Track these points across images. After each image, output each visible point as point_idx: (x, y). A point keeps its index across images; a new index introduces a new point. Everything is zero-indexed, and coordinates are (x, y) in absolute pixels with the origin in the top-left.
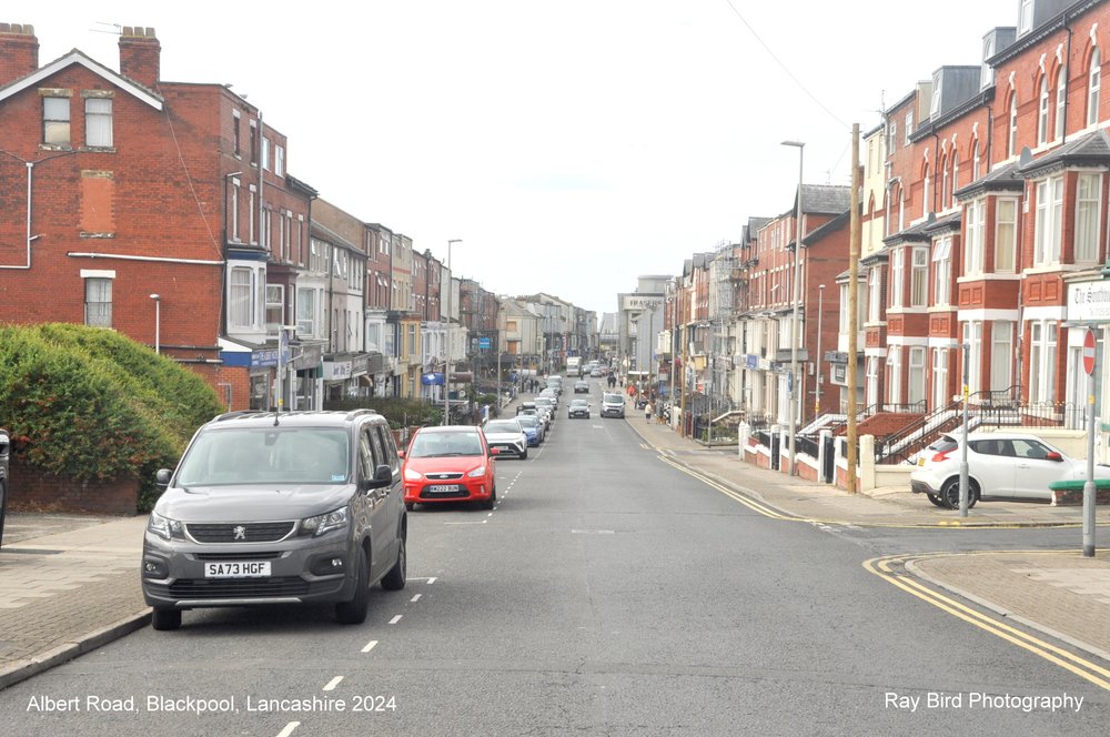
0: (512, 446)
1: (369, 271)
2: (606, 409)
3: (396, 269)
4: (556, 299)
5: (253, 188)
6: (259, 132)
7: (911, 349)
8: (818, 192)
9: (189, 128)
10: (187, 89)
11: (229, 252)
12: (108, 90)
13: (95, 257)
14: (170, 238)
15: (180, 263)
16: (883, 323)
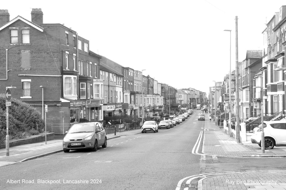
0: (151, 129)
1: (125, 80)
2: (199, 118)
3: (135, 80)
4: (194, 89)
5: (74, 55)
6: (77, 39)
7: (274, 96)
8: (253, 52)
9: (51, 37)
10: (50, 25)
11: (63, 73)
12: (28, 27)
13: (25, 76)
14: (46, 69)
15: (49, 76)
16: (266, 88)
